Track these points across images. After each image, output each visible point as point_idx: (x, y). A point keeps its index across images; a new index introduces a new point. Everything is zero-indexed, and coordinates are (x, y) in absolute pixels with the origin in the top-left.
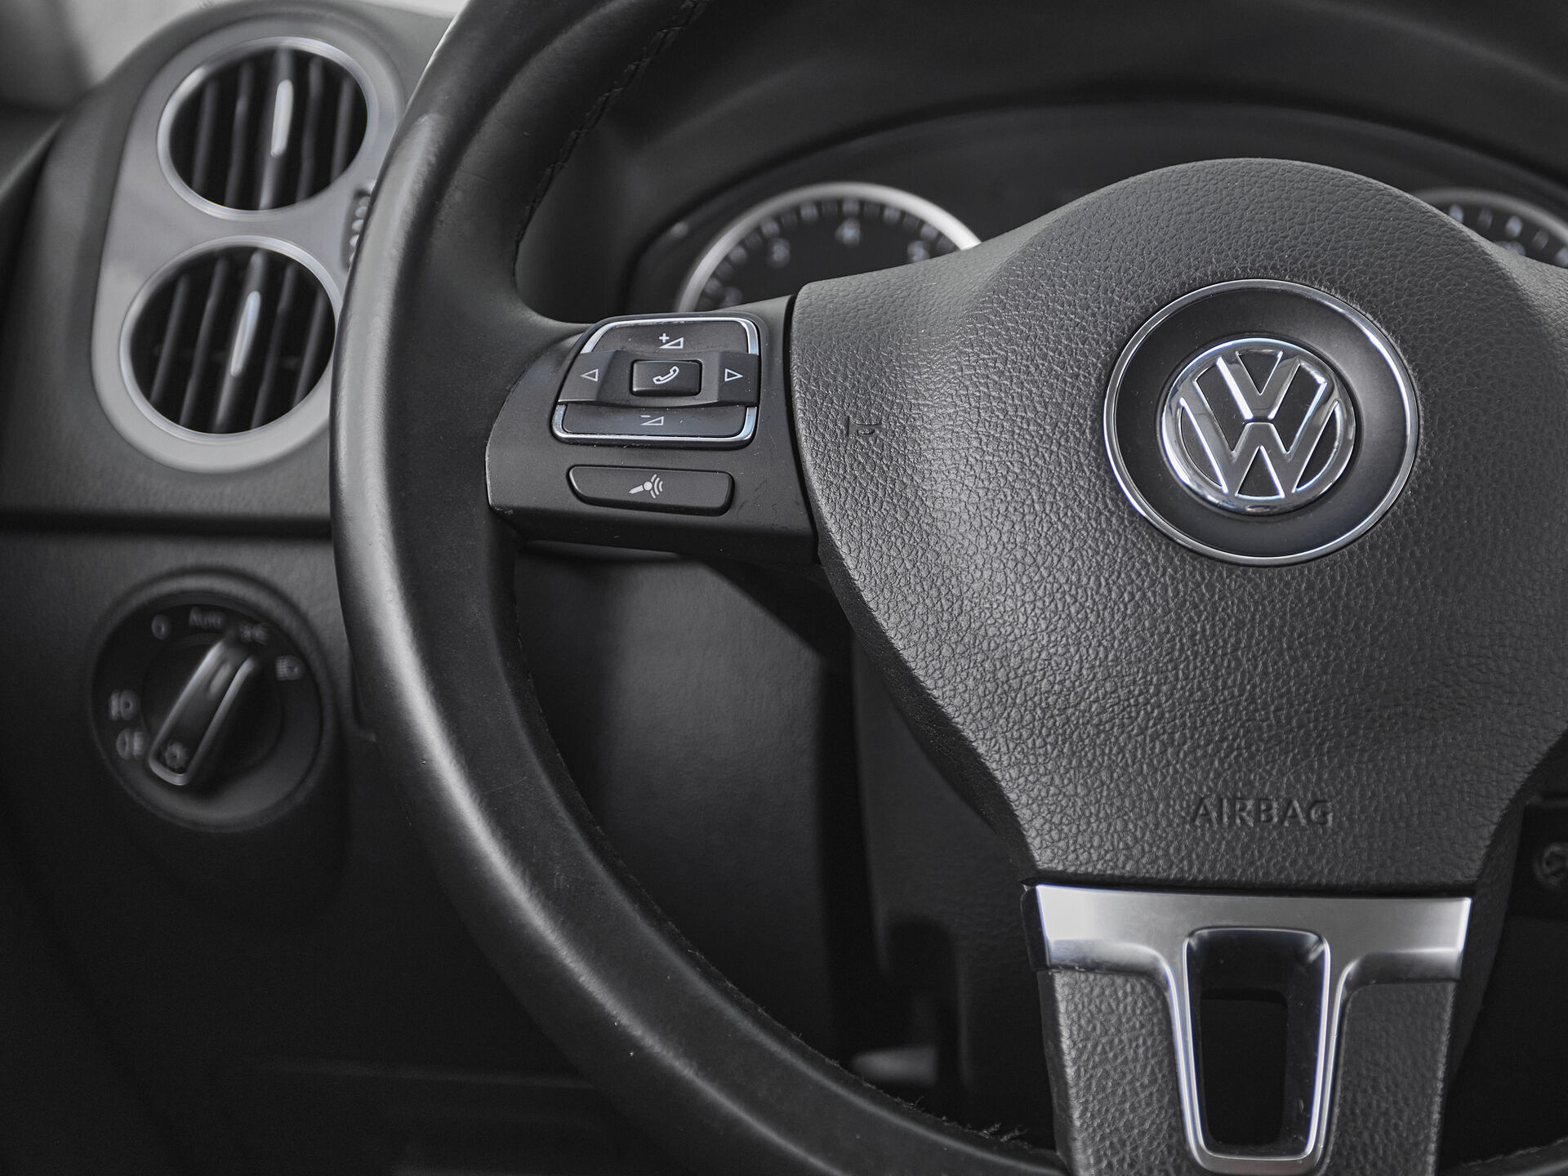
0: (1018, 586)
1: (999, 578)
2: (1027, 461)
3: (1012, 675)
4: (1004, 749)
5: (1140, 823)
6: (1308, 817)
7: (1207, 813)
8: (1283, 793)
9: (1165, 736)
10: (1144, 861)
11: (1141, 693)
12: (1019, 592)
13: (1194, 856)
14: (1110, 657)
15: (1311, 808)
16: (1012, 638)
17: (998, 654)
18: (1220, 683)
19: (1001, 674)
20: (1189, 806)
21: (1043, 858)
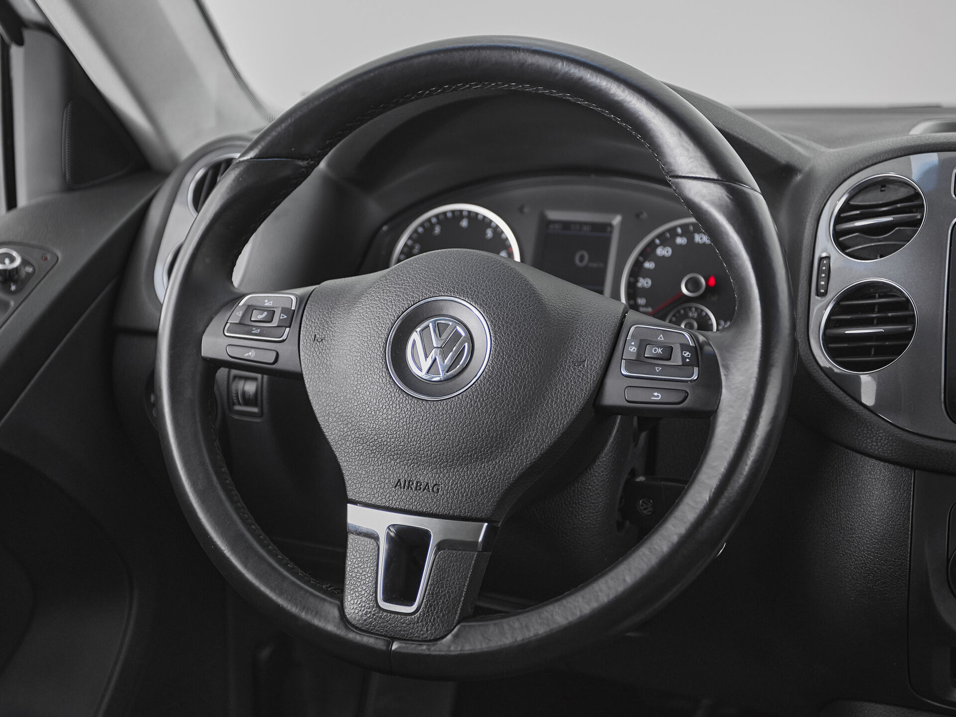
0: (353, 400)
1: (348, 396)
2: (362, 356)
3: (348, 430)
4: (343, 456)
5: (379, 486)
6: (433, 489)
7: (400, 484)
8: (426, 480)
9: (391, 457)
10: (378, 499)
11: (385, 441)
12: (353, 402)
13: (394, 499)
14: (377, 427)
15: (434, 486)
16: (349, 417)
17: (345, 422)
18: (409, 440)
19: (345, 430)
20: (395, 482)
21: (350, 495)
